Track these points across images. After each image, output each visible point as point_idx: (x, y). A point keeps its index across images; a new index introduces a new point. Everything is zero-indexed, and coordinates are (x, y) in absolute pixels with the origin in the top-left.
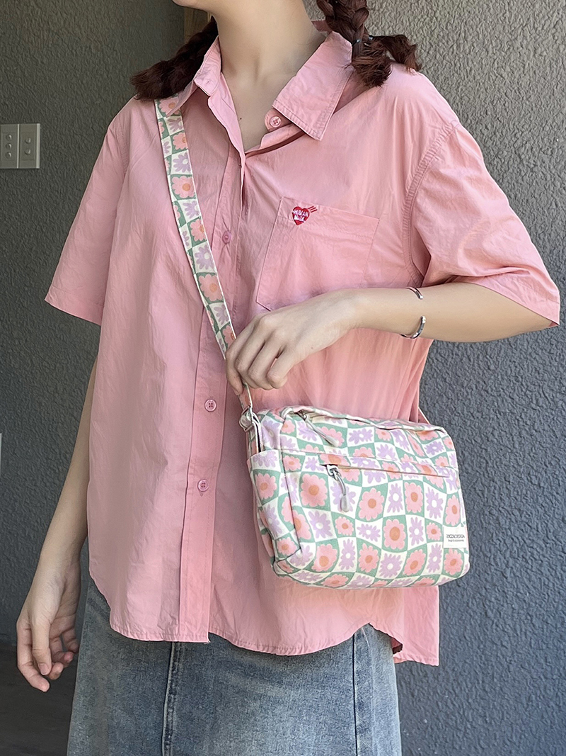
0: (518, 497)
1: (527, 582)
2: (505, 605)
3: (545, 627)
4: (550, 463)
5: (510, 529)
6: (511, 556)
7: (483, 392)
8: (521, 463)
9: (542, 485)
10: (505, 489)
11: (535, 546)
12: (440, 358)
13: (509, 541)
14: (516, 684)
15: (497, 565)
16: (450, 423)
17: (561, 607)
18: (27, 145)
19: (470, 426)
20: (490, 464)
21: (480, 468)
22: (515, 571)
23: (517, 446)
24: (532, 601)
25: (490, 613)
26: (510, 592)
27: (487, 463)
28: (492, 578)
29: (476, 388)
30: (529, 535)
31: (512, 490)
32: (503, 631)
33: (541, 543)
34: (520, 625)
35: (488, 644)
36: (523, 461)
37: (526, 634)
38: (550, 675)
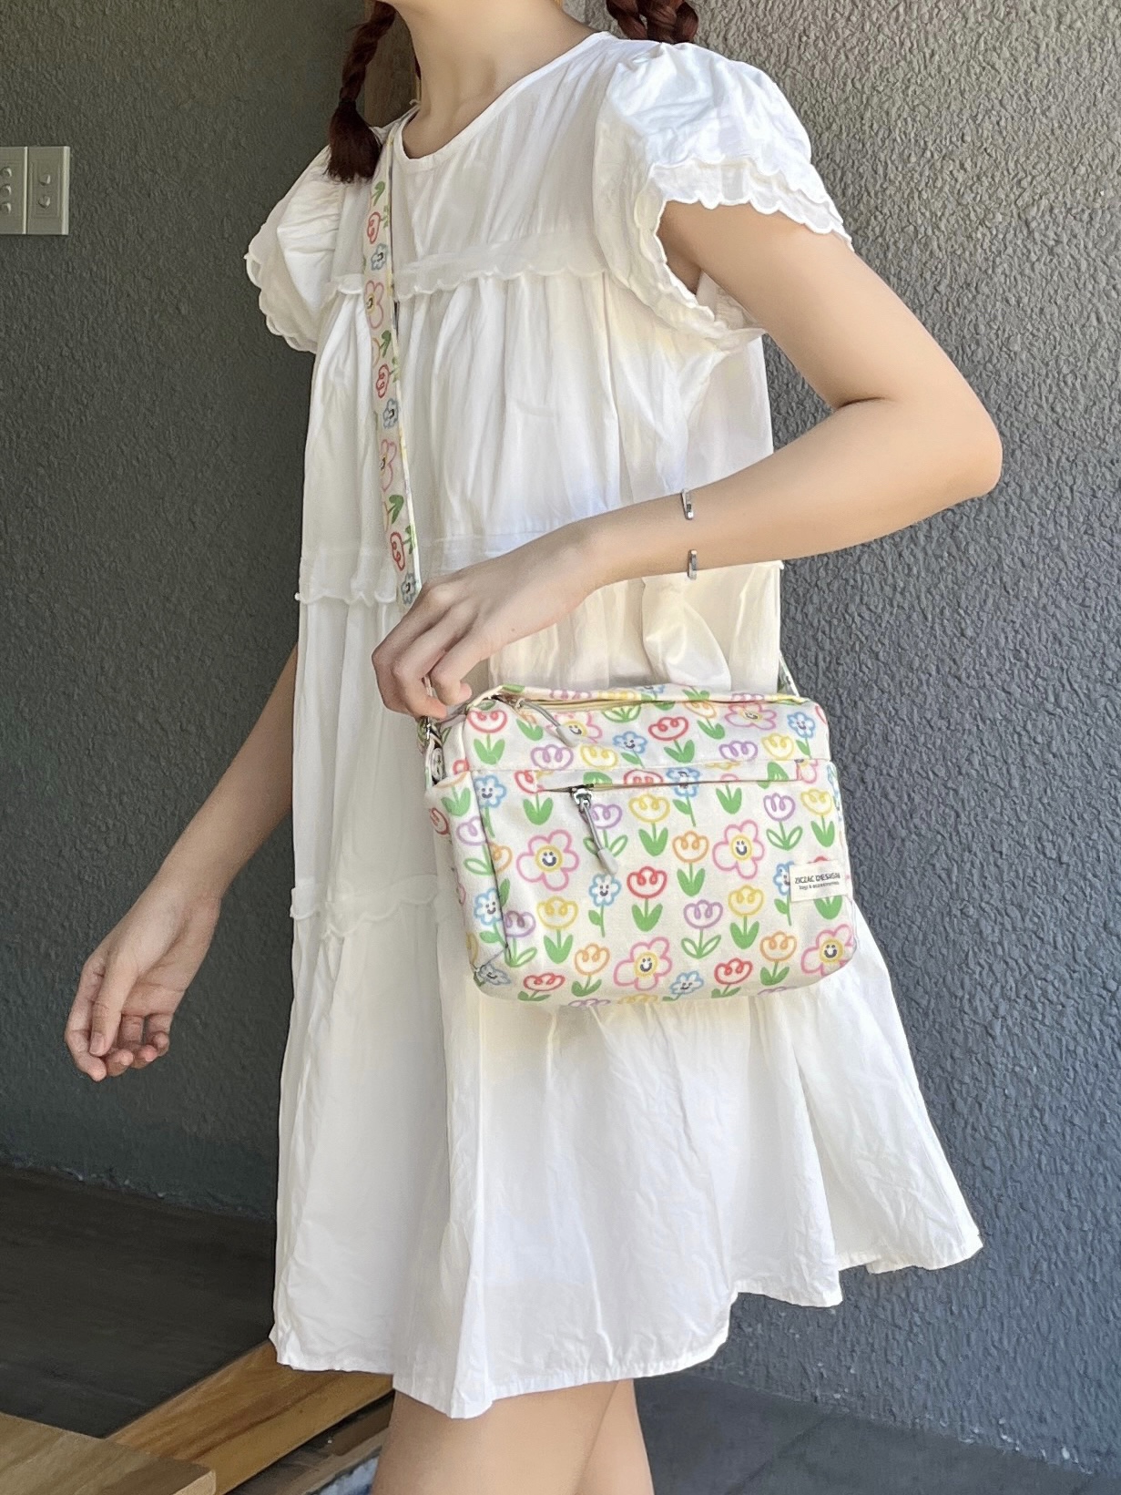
0: (1019, 883)
1: (1034, 1046)
2: (991, 1089)
3: (1068, 1130)
4: (1081, 817)
5: (1001, 943)
6: (1003, 995)
7: (950, 681)
8: (1024, 817)
9: (1065, 859)
10: (993, 868)
11: (1050, 977)
12: (866, 615)
13: (999, 967)
15: (975, 1011)
16: (886, 739)
17: (1099, 1093)
18: (43, 188)
19: (925, 744)
20: (964, 819)
21: (944, 825)
22: (1010, 1023)
23: (1016, 783)
24: (1042, 1080)
25: (960, 1104)
26: (1000, 1062)
27: (958, 816)
28: (966, 1038)
29: (938, 671)
30: (1039, 956)
31: (1005, 868)
32: (986, 1138)
33: (1063, 970)
34: (1020, 1129)
36: (1028, 813)
37: (1030, 1147)
38: (1075, 1224)
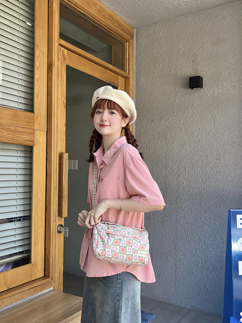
0: (184, 243)
1: (185, 261)
2: (180, 266)
3: (189, 270)
4: (191, 235)
5: (182, 249)
6: (182, 255)
7: (176, 220)
8: (184, 235)
9: (189, 240)
10: (181, 241)
11: (187, 253)
13: (181, 252)
14: (183, 283)
15: (179, 257)
16: (169, 227)
17: (193, 266)
18: (75, 165)
19: (173, 227)
20: (178, 236)
21: (175, 236)
22: (183, 259)
23: (184, 232)
24: (186, 265)
25: (177, 267)
26: (182, 263)
28: (178, 260)
32: (180, 271)
35: (177, 274)
37: (185, 272)
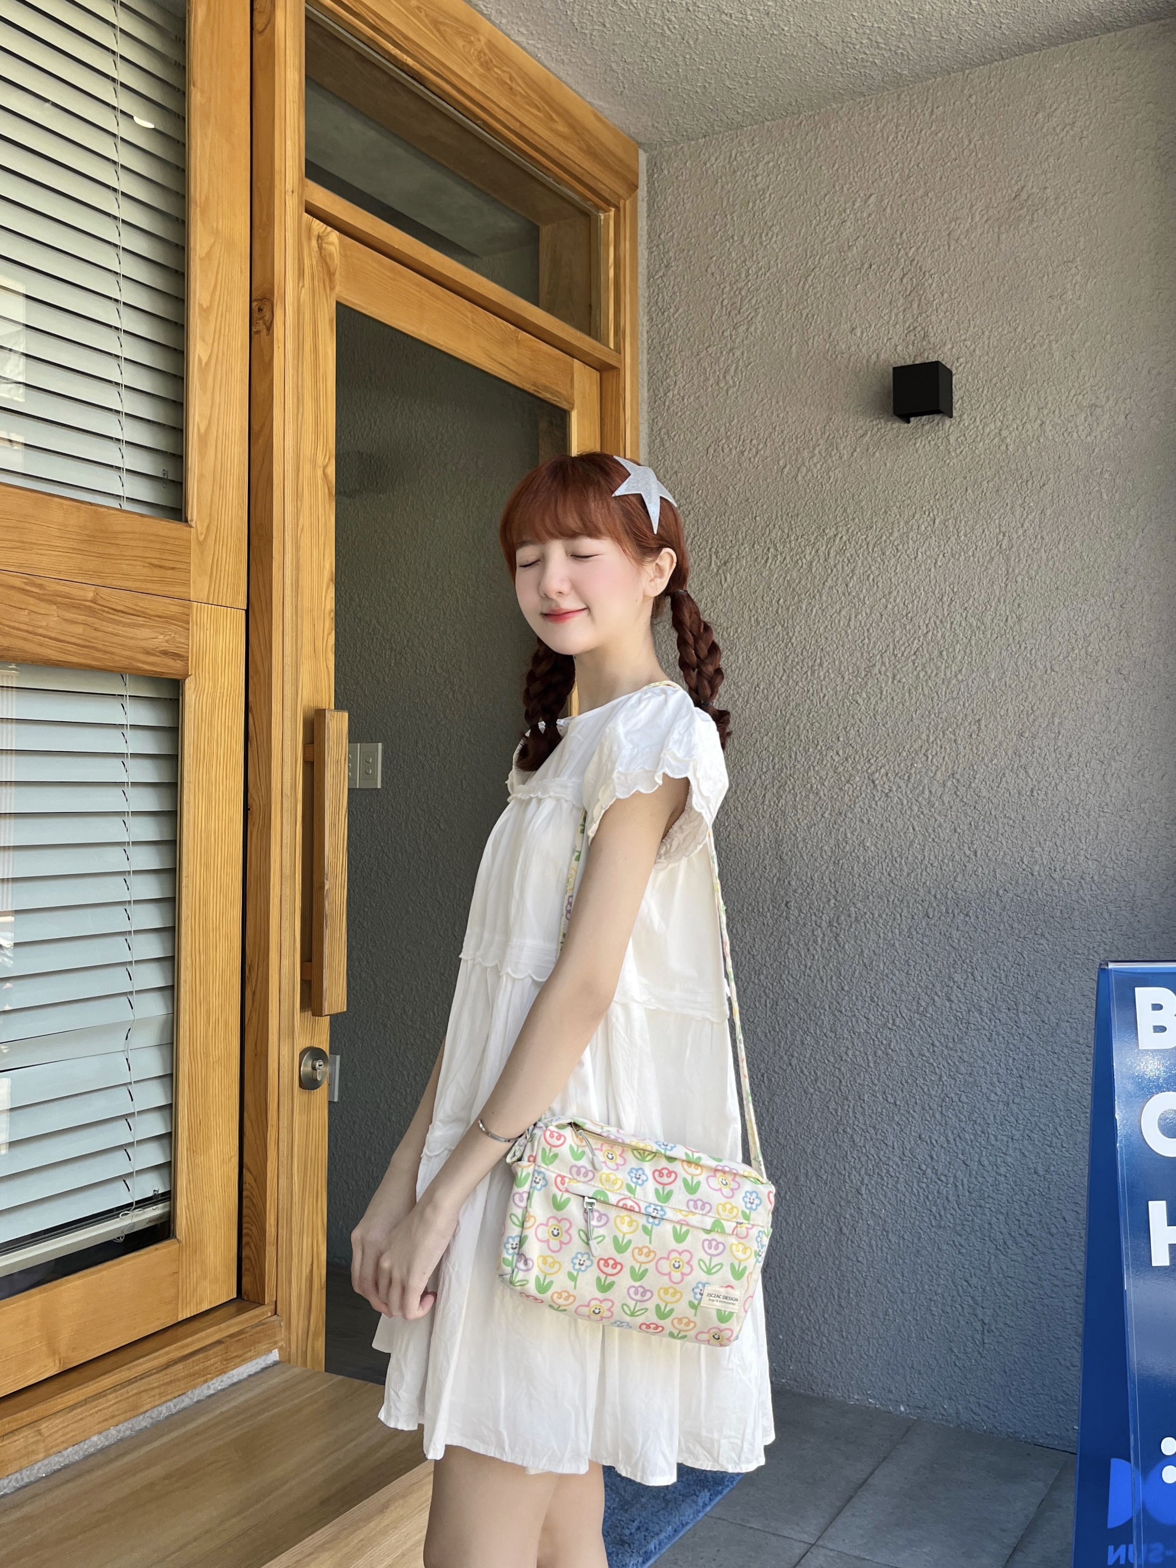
0: (874, 1116)
1: (883, 1199)
2: (861, 1221)
3: (901, 1242)
4: (907, 1082)
5: (864, 1146)
6: (866, 1173)
7: (836, 1013)
8: (876, 1082)
9: (898, 1103)
10: (859, 1108)
11: (891, 1163)
12: (791, 980)
13: (863, 1159)
14: (873, 1299)
15: (852, 1182)
16: (803, 1043)
17: (917, 1223)
19: (823, 1046)
20: (844, 1083)
21: (833, 1087)
22: (870, 1187)
23: (872, 1065)
24: (888, 1217)
25: (845, 1230)
26: (865, 1209)
27: (841, 1082)
28: (847, 1195)
29: (830, 1008)
30: (885, 1153)
31: (866, 1108)
32: (859, 1246)
33: (897, 1159)
34: (876, 1242)
35: (843, 1259)
36: (878, 1080)
37: (882, 1250)
38: (906, 1290)
